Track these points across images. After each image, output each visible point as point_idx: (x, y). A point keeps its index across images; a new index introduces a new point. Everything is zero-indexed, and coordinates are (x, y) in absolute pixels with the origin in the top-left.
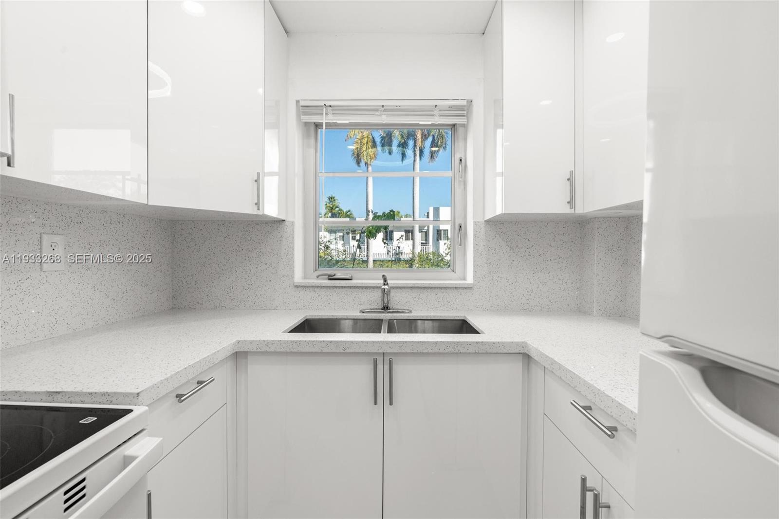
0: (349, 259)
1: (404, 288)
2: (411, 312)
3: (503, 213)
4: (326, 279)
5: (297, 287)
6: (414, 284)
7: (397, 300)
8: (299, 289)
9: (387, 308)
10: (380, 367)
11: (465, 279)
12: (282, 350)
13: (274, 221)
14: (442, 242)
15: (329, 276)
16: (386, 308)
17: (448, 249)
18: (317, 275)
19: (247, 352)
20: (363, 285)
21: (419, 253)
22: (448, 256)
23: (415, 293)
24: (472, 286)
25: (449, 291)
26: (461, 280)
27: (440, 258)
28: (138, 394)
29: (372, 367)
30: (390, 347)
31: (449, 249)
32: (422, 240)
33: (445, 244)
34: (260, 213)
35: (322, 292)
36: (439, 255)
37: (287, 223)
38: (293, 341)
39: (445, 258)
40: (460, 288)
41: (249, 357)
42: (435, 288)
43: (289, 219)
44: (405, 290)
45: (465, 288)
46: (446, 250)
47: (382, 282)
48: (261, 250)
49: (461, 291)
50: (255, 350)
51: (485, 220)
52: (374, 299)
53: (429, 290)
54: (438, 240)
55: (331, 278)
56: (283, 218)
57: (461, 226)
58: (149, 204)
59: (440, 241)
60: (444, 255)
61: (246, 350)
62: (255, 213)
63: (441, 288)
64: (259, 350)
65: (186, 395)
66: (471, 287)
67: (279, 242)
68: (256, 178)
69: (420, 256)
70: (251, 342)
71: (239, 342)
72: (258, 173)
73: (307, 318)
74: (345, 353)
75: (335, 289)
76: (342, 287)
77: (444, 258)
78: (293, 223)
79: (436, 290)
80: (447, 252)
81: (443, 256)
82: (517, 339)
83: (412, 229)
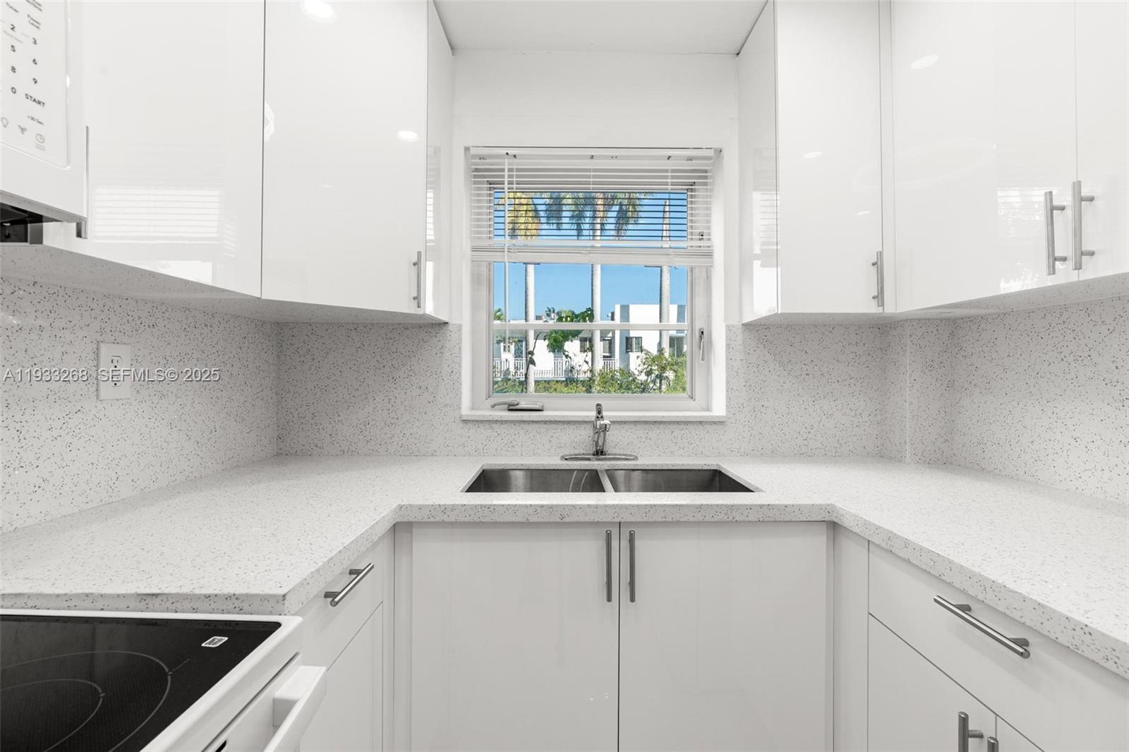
0: (500, 379)
1: (625, 422)
2: (636, 458)
3: (779, 312)
4: (505, 410)
5: (465, 421)
6: (639, 417)
7: (616, 441)
8: (470, 425)
9: (602, 452)
10: (615, 544)
11: (708, 409)
12: (467, 519)
13: (432, 324)
14: (633, 355)
15: (510, 405)
16: (599, 453)
17: (642, 365)
18: (493, 403)
19: (412, 523)
20: (565, 419)
21: (600, 370)
22: (643, 374)
23: (640, 431)
24: (724, 420)
25: (690, 426)
26: (704, 410)
27: (630, 378)
28: (284, 596)
29: (603, 543)
30: (631, 514)
31: (644, 364)
32: (604, 352)
33: (638, 357)
34: (420, 312)
35: (503, 429)
36: (629, 374)
37: (450, 327)
38: (485, 506)
39: (638, 378)
40: (706, 422)
41: (414, 530)
42: (670, 423)
43: (453, 321)
44: (627, 427)
45: (715, 423)
46: (639, 366)
47: (594, 413)
48: (413, 367)
49: (708, 427)
50: (426, 520)
51: (744, 322)
52: (581, 440)
53: (661, 426)
54: (627, 352)
55: (512, 408)
56: (445, 319)
57: (702, 332)
58: (263, 298)
59: (630, 353)
60: (636, 373)
61: (411, 519)
62: (413, 312)
63: (678, 423)
64: (432, 520)
65: (341, 592)
66: (723, 422)
67: (439, 355)
68: (415, 260)
69: (601, 374)
70: (420, 508)
71: (401, 507)
72: (418, 252)
73: (485, 468)
74: (561, 524)
75: (523, 425)
76: (533, 421)
77: (636, 378)
78: (460, 327)
79: (672, 426)
80: (640, 369)
81: (634, 374)
82: (818, 500)
83: (590, 336)
